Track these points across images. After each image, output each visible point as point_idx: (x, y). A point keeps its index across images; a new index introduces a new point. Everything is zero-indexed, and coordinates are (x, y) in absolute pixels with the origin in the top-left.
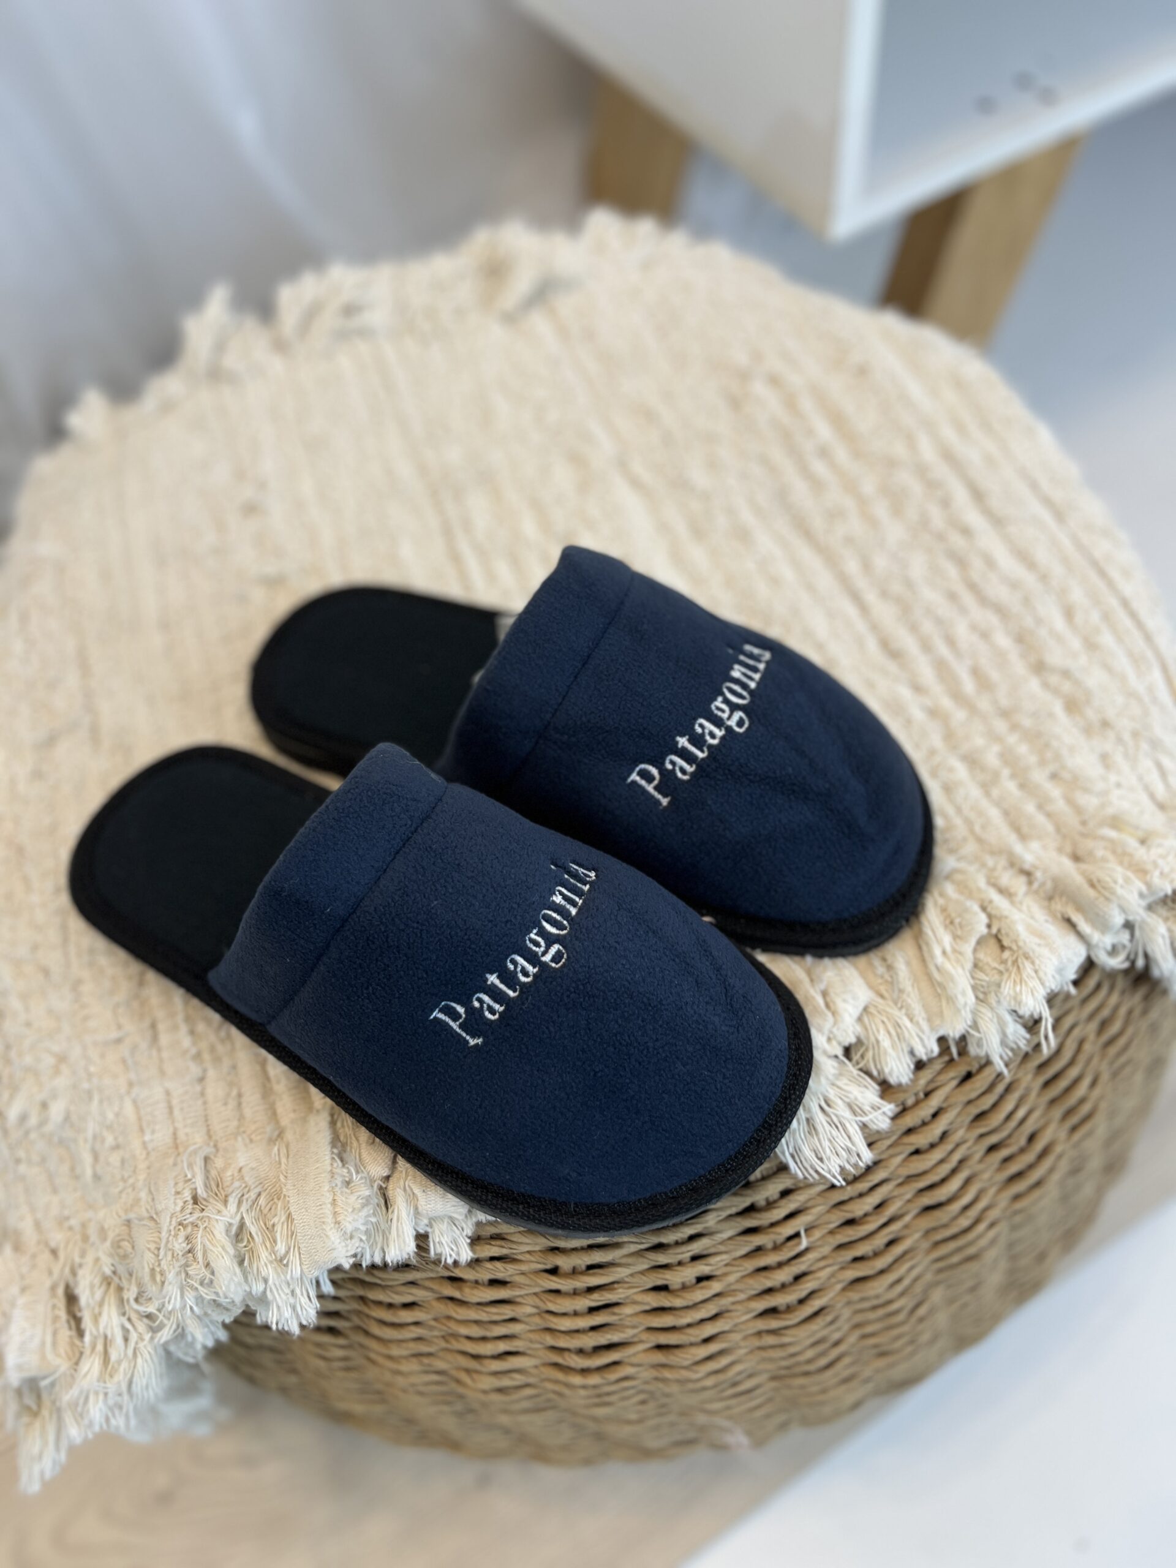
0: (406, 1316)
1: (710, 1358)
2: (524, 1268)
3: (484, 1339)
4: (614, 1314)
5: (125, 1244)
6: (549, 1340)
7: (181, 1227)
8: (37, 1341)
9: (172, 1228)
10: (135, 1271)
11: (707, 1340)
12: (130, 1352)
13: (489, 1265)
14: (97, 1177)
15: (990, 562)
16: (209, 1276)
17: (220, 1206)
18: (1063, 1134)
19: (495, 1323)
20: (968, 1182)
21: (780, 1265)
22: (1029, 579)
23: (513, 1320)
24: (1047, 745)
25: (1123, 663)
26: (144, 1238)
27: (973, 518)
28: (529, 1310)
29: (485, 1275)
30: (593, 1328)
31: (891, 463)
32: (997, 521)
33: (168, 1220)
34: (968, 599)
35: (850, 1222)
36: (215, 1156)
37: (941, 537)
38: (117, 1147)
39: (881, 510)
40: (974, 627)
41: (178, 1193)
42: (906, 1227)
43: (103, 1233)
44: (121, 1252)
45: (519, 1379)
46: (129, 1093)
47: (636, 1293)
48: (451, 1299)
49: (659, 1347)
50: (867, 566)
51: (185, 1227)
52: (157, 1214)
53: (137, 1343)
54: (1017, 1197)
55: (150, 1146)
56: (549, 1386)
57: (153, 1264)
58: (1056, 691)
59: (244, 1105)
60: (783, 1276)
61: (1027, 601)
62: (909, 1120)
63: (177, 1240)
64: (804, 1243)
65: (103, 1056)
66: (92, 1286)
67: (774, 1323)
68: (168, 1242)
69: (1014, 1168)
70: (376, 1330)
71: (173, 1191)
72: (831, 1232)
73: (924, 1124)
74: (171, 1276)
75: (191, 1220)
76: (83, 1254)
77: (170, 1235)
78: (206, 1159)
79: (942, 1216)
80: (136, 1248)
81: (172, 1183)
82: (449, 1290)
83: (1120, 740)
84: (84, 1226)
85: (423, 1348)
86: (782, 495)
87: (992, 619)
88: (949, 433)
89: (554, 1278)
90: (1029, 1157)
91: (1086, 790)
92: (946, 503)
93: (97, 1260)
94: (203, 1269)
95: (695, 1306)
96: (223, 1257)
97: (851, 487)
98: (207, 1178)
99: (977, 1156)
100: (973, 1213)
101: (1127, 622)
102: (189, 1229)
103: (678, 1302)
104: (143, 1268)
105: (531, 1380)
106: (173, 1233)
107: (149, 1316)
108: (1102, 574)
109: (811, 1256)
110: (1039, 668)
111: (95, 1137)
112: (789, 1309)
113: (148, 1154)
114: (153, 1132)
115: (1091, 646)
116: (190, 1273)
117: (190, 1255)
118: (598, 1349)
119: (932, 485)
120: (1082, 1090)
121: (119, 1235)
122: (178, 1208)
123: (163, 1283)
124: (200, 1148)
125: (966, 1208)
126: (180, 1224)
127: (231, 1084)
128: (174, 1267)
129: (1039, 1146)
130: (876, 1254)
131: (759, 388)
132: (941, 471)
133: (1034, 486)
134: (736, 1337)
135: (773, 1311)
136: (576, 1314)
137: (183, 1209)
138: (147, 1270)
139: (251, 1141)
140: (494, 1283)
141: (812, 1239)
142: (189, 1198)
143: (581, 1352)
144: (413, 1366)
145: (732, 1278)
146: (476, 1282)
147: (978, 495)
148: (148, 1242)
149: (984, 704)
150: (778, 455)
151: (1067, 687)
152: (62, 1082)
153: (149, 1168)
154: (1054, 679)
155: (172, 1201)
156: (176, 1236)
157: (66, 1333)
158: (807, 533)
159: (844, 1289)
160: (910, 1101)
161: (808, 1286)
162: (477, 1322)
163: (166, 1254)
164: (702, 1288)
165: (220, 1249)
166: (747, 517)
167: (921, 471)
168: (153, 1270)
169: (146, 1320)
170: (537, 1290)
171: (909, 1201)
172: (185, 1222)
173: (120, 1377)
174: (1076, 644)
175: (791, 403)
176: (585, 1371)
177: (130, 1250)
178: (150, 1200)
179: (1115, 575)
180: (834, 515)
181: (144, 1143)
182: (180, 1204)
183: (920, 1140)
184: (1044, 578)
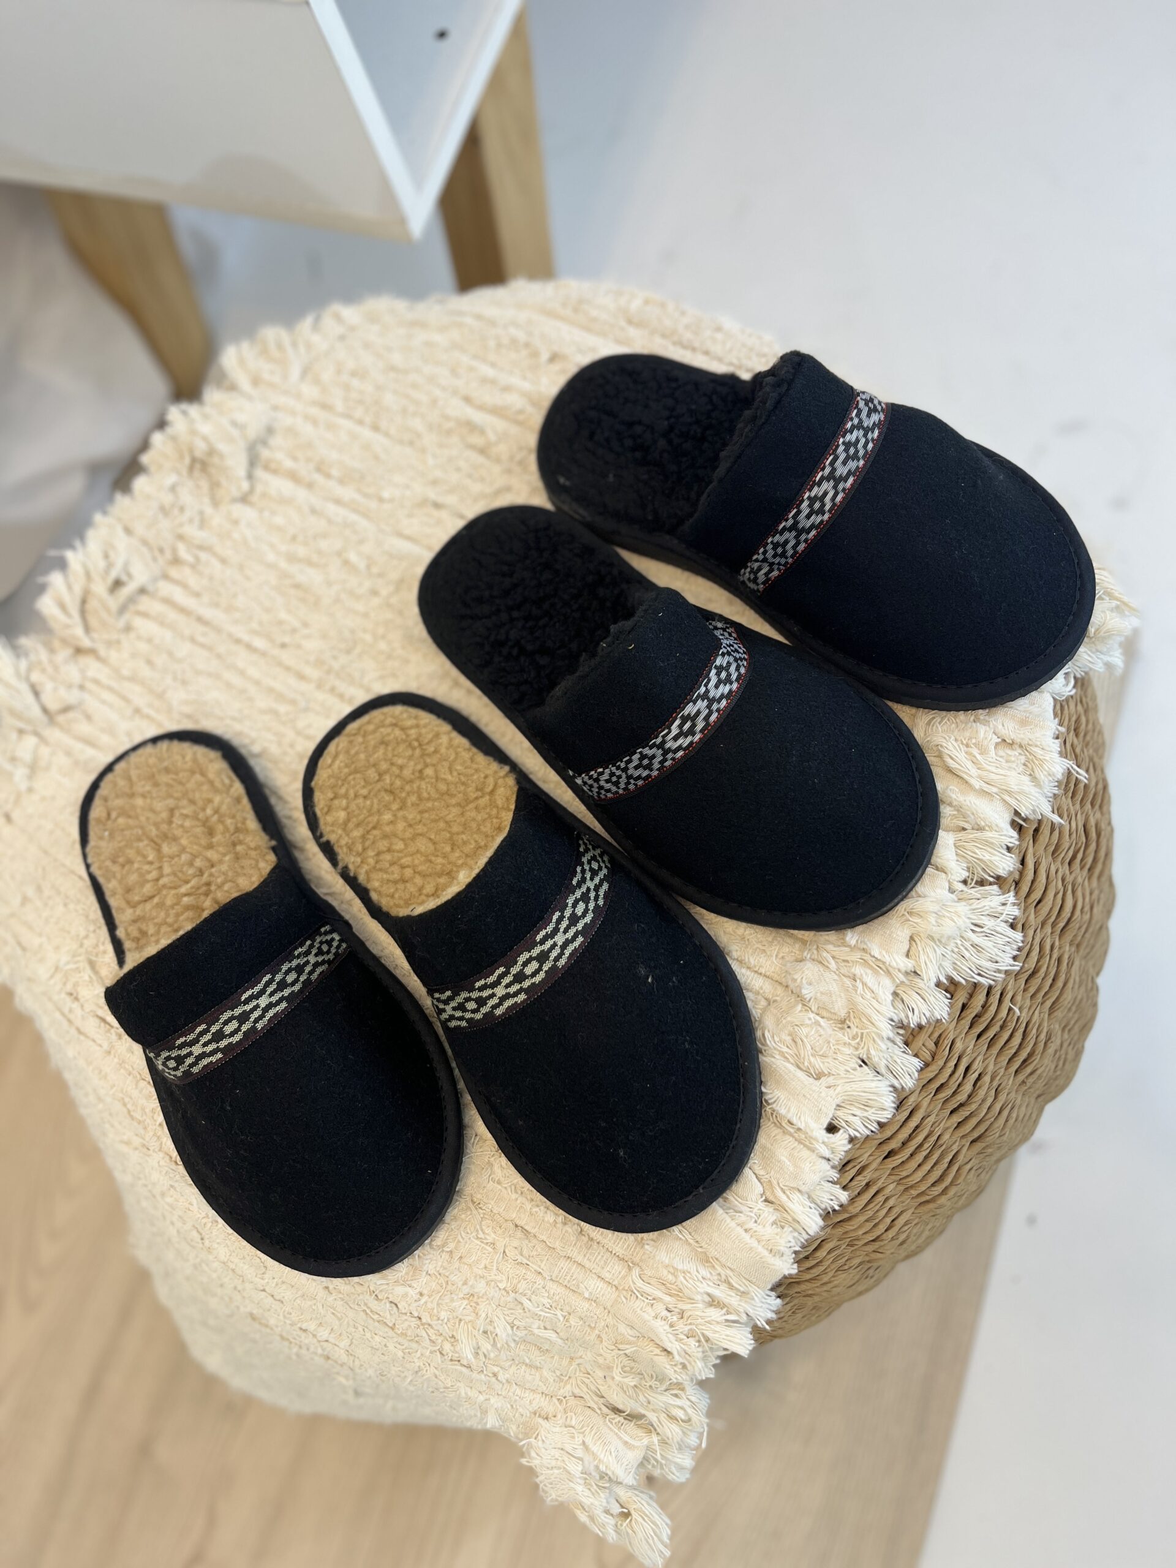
1: (1007, 1121)
2: (874, 1165)
3: (875, 1226)
4: (940, 1147)
6: (914, 1192)
11: (1001, 1111)
18: (1098, 815)
19: (877, 1211)
20: (1073, 892)
21: (1011, 1036)
23: (887, 1200)
28: (892, 1187)
29: (855, 1191)
30: (934, 1165)
35: (1031, 976)
36: (642, 1270)
42: (1060, 948)
45: (907, 1229)
47: (945, 1123)
49: (975, 1142)
54: (1100, 876)
56: (926, 1217)
60: (1017, 1040)
62: (1025, 888)
64: (1016, 1010)
67: (1029, 1070)
69: (1090, 860)
72: (1025, 990)
73: (1033, 882)
79: (1073, 926)
85: (840, 1262)
89: (894, 1158)
90: (1093, 846)
95: (984, 1100)
99: (1067, 872)
103: (974, 1107)
105: (914, 1223)
109: (1024, 1014)
113: (596, 1302)
114: (586, 1288)
118: (945, 1172)
125: (1082, 911)
129: (1093, 835)
130: (1056, 976)
135: (1023, 1065)
136: (921, 1164)
140: (865, 1188)
141: (1018, 1006)
143: (937, 1182)
145: (991, 1068)
146: (853, 1199)
159: (1049, 1015)
160: (1017, 877)
161: (1033, 1031)
162: (867, 1220)
164: (980, 1088)
170: (888, 1172)
171: (1052, 933)
176: (945, 1191)
183: (1037, 895)
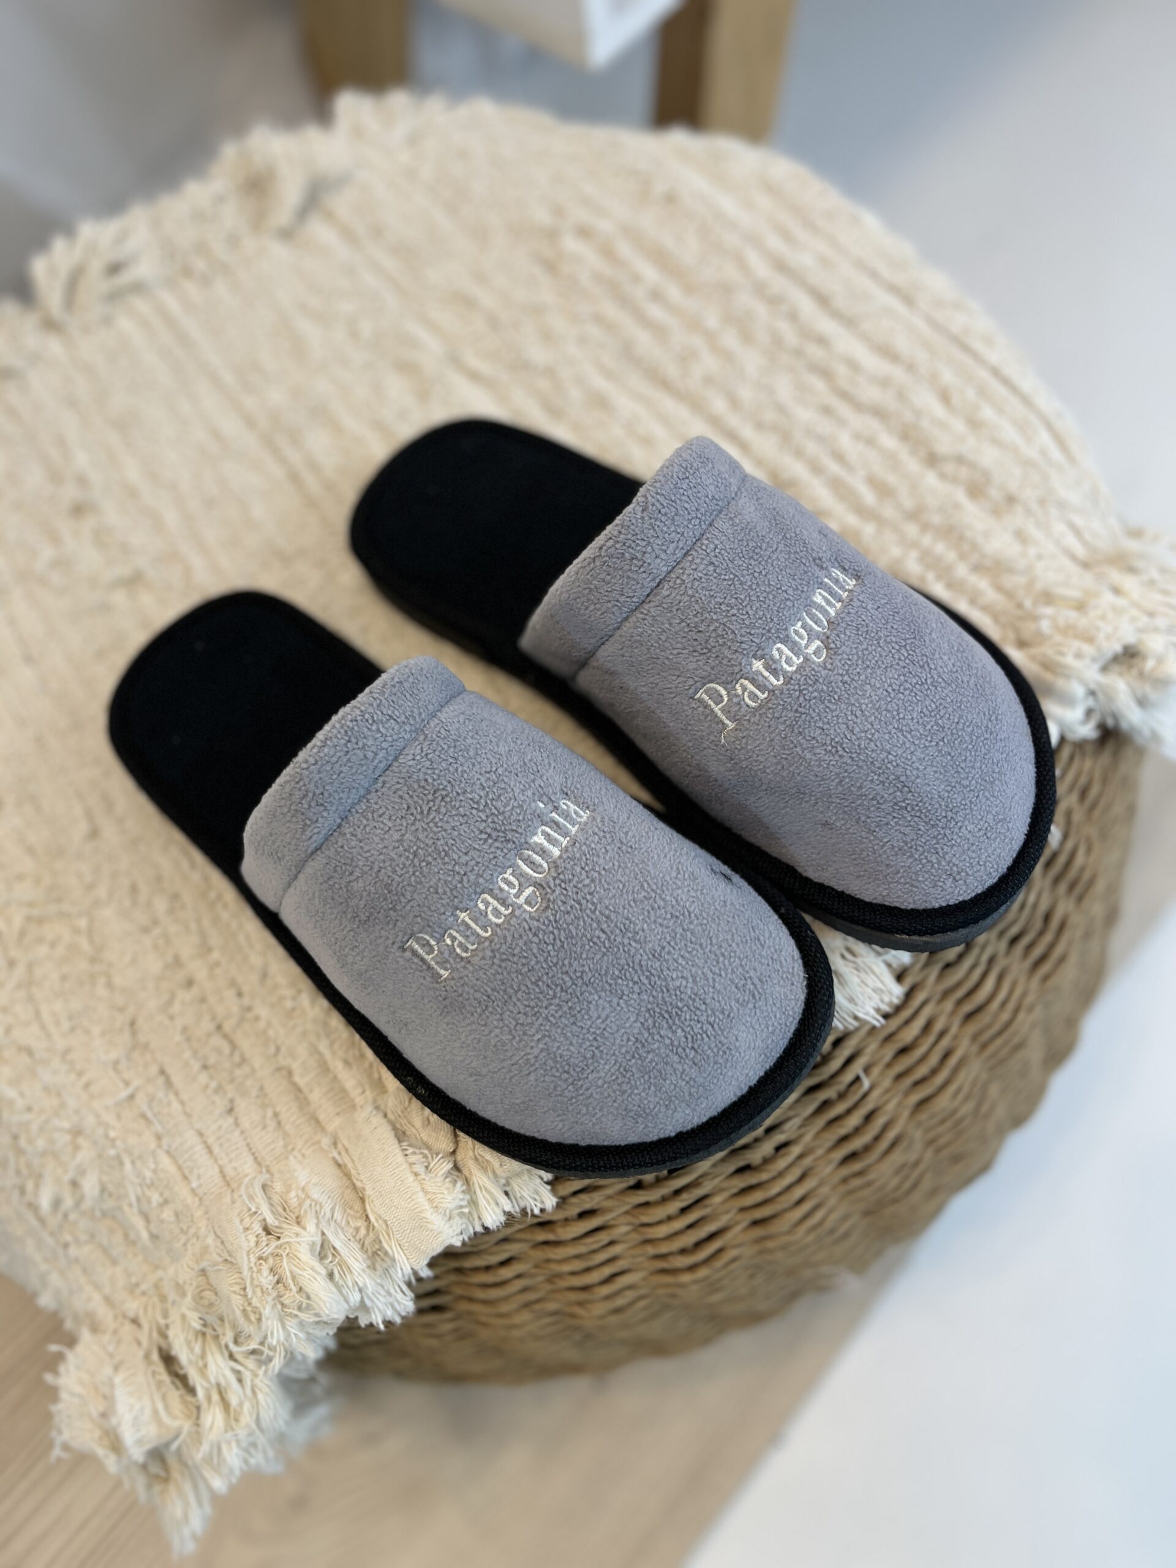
0: (506, 1273)
1: (806, 1217)
2: (609, 1192)
3: (588, 1270)
4: (706, 1206)
5: (208, 1294)
7: (261, 1261)
8: (148, 1412)
9: (252, 1265)
10: (225, 1315)
11: (799, 1202)
12: (249, 1391)
13: (574, 1200)
14: (154, 1237)
15: (854, 366)
16: (305, 1301)
17: (296, 1229)
18: (1072, 906)
19: (594, 1252)
20: (999, 979)
21: (849, 1112)
22: (898, 373)
23: (612, 1243)
24: (961, 538)
25: (1010, 433)
26: (226, 1283)
27: (827, 326)
28: (624, 1229)
29: (574, 1211)
30: (690, 1226)
31: (725, 290)
32: (849, 322)
33: (246, 1258)
34: (843, 409)
35: (904, 1051)
36: (272, 1182)
37: (798, 353)
38: (166, 1202)
39: (730, 340)
40: (857, 437)
41: (247, 1229)
42: (956, 1037)
43: (180, 1289)
44: (205, 1302)
45: (630, 1295)
46: (159, 1146)
47: (722, 1181)
48: (546, 1243)
49: (755, 1223)
50: (734, 402)
51: (266, 1260)
52: (230, 1255)
53: (252, 1381)
54: (1046, 978)
55: (200, 1192)
56: (661, 1292)
57: (243, 1305)
58: (954, 480)
59: (283, 1123)
60: (854, 1120)
61: (901, 396)
63: (261, 1275)
64: (866, 1083)
65: (119, 1117)
66: (188, 1343)
67: (856, 1166)
68: (252, 1279)
69: (1038, 951)
70: (480, 1294)
71: (241, 1227)
72: (889, 1065)
74: (267, 1311)
75: (270, 1250)
76: (166, 1315)
77: (253, 1272)
78: (264, 1187)
79: (984, 1018)
80: (219, 1293)
81: (237, 1221)
82: (542, 1236)
83: (1028, 512)
84: (157, 1286)
85: (530, 1296)
86: (628, 353)
87: (872, 424)
88: (775, 243)
89: (641, 1192)
90: (1048, 937)
91: (1011, 571)
92: (793, 316)
93: (183, 1317)
94: (298, 1297)
95: (781, 1175)
96: (316, 1279)
97: (694, 325)
98: (272, 1205)
99: (1003, 952)
100: (1011, 1006)
101: (1002, 391)
102: (271, 1261)
103: (763, 1177)
104: (233, 1311)
105: (643, 1292)
106: (255, 1269)
107: (254, 1352)
108: (966, 348)
109: (875, 1094)
110: (932, 460)
111: (138, 1199)
112: (867, 1148)
113: (201, 1199)
114: (199, 1177)
115: (975, 424)
116: (285, 1302)
117: (280, 1285)
118: (699, 1245)
119: (774, 301)
120: (1080, 859)
121: (198, 1287)
122: (252, 1244)
123: (259, 1320)
124: (254, 1178)
125: (1004, 1004)
126: (260, 1258)
127: (264, 1106)
128: (267, 1302)
130: (934, 1072)
131: (571, 244)
132: (779, 284)
133: (874, 275)
134: (825, 1190)
135: (853, 1156)
136: (670, 1218)
137: (257, 1243)
138: (238, 1313)
139: (303, 1156)
140: (584, 1215)
141: (872, 1078)
142: (260, 1231)
143: (683, 1251)
144: (525, 1316)
145: (808, 1138)
146: (566, 1220)
147: (822, 300)
148: (231, 1285)
149: (889, 512)
150: (611, 310)
151: (964, 472)
152: (85, 1155)
153: (206, 1213)
154: (949, 468)
155: (243, 1239)
156: (259, 1271)
157: (175, 1395)
158: (665, 384)
159: (913, 1113)
161: (879, 1121)
162: (577, 1257)
163: (254, 1292)
164: (783, 1156)
165: (311, 1272)
166: (599, 382)
167: (760, 289)
168: (244, 1311)
169: (252, 1357)
170: (627, 1208)
171: (952, 1013)
172: (264, 1255)
173: (247, 1418)
174: (959, 426)
175: (608, 252)
176: (692, 1268)
177: (213, 1297)
178: (219, 1244)
179: (978, 346)
180: (686, 358)
181: (193, 1190)
182: (253, 1239)
184: (911, 368)
